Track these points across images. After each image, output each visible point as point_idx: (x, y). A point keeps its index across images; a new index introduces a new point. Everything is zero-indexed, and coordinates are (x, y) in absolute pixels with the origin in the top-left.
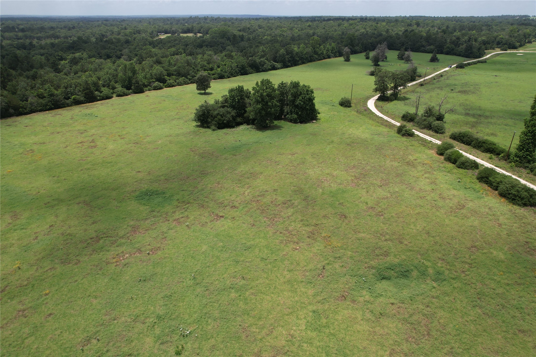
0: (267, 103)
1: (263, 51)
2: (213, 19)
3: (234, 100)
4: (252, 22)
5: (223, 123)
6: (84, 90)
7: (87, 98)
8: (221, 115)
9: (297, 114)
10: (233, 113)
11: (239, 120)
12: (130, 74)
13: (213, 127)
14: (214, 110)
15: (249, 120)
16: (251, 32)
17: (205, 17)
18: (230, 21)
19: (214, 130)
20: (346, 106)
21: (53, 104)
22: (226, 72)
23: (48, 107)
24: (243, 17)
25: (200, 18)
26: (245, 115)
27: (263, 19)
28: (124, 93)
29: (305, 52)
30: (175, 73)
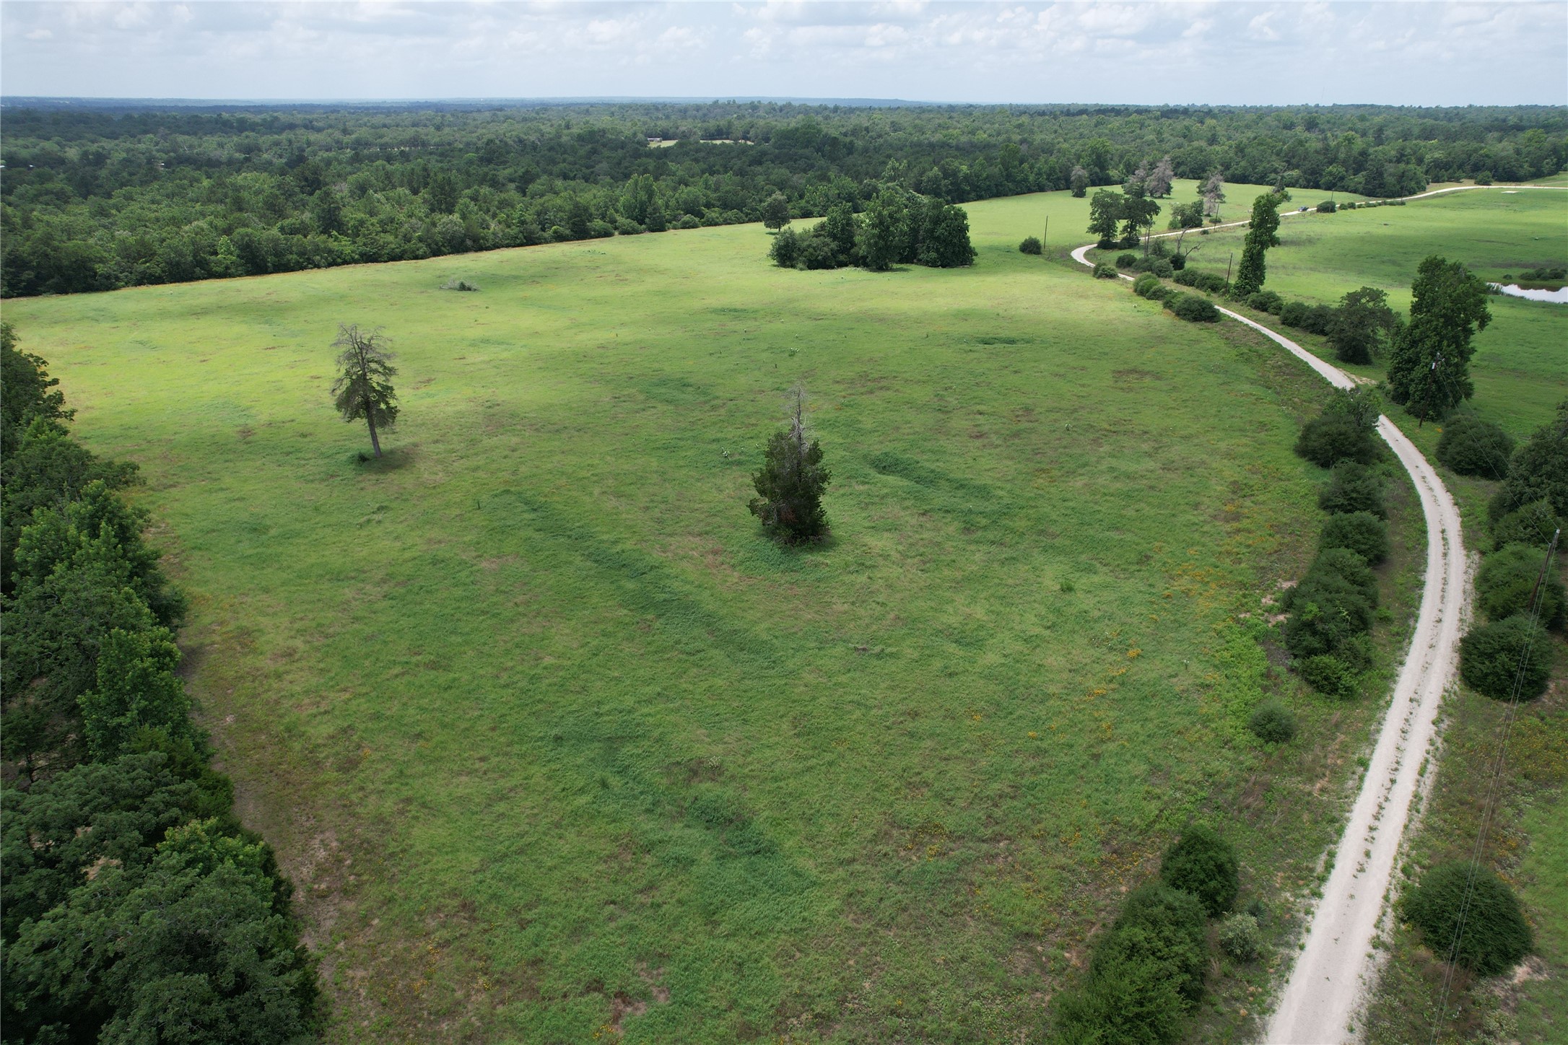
0: (888, 228)
1: (894, 169)
2: (774, 109)
3: (835, 225)
4: (877, 116)
5: (816, 260)
6: (570, 218)
7: (576, 232)
8: (814, 248)
9: (937, 251)
10: (834, 245)
11: (842, 257)
12: (643, 196)
13: (800, 265)
14: (803, 240)
15: (858, 260)
16: (871, 137)
17: (753, 103)
18: (817, 113)
19: (801, 269)
20: (1031, 252)
21: (525, 237)
22: (815, 205)
23: (518, 241)
24: (854, 106)
25: (739, 107)
26: (852, 251)
27: (907, 109)
28: (633, 229)
29: (985, 175)
30: (718, 203)
